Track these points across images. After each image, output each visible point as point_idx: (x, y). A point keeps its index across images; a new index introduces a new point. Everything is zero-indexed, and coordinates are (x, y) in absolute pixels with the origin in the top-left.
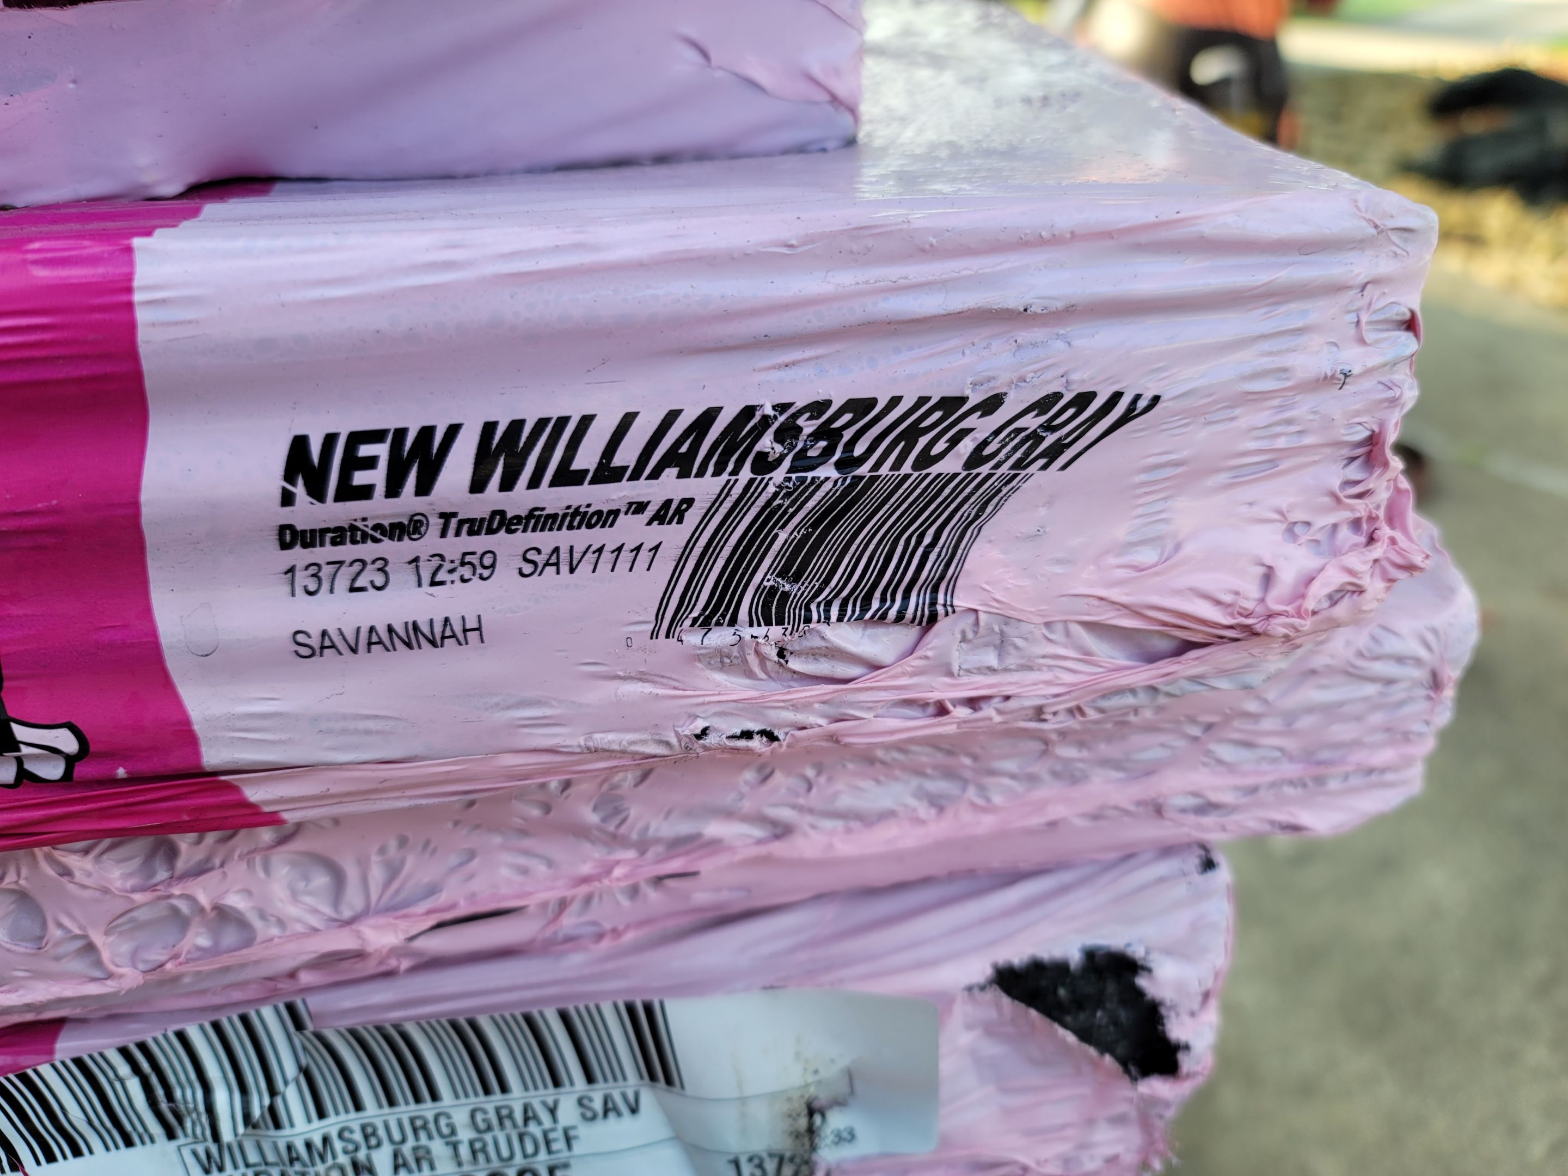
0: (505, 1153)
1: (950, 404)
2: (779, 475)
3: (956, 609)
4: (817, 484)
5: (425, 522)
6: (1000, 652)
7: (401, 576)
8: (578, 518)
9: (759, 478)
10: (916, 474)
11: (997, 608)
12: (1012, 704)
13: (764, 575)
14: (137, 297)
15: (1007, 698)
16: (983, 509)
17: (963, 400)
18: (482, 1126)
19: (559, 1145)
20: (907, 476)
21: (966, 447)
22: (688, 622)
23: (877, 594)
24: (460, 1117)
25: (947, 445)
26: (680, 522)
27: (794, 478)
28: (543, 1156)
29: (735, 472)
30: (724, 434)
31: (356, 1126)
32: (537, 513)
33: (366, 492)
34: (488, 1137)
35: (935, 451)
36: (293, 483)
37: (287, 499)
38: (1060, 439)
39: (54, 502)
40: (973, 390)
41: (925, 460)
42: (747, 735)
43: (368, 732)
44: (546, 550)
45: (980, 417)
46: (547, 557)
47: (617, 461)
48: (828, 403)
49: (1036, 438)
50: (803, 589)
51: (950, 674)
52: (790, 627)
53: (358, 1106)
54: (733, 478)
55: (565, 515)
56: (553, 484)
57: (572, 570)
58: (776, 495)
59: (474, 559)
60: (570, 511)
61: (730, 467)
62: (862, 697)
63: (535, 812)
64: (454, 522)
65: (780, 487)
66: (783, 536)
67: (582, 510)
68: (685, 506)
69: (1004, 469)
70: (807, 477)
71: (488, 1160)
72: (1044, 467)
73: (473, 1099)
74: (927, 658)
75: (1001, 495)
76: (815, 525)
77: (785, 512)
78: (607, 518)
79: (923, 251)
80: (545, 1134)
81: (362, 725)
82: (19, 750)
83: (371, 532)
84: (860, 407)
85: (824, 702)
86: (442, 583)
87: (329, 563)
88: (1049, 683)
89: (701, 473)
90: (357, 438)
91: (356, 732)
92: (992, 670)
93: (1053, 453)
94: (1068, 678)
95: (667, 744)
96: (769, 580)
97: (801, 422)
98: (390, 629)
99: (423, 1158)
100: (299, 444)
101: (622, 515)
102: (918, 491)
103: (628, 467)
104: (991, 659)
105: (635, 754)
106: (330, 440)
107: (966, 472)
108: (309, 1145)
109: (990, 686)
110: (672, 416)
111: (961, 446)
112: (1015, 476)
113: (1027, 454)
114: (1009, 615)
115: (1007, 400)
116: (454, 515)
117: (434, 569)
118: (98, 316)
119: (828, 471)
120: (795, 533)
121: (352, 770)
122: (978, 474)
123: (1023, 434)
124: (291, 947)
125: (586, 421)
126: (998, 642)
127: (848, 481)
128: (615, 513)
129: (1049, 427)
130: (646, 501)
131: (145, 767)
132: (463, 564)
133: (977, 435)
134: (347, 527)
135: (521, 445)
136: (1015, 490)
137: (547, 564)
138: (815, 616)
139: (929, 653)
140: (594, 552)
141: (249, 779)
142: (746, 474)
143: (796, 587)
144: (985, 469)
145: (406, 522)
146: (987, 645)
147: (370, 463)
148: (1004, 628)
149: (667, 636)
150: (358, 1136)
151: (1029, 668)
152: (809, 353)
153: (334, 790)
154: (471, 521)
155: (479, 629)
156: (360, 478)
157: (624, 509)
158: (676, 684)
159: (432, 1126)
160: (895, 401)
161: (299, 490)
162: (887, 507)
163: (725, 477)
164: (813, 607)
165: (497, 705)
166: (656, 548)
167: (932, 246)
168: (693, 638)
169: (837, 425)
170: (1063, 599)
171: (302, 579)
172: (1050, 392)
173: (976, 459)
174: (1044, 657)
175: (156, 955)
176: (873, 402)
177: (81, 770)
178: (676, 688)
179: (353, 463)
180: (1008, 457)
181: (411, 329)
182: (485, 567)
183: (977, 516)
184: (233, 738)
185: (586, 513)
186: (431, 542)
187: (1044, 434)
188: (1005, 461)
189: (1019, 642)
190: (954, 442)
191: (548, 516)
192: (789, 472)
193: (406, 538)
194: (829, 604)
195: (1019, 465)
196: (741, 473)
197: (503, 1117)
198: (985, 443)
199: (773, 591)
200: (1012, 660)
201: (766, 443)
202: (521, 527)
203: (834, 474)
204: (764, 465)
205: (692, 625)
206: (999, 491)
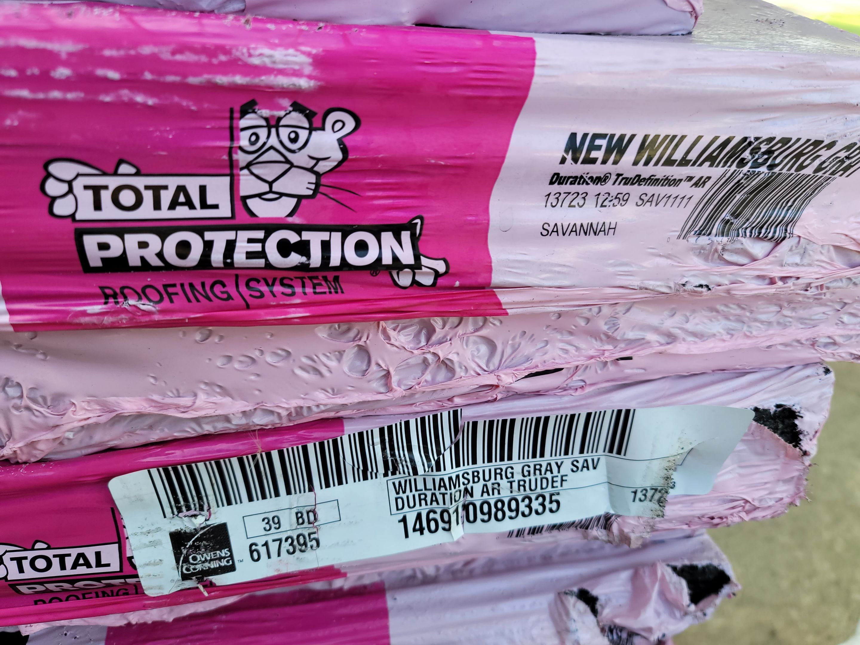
0: (533, 487)
1: (817, 143)
2: (745, 169)
3: (794, 235)
4: (759, 174)
5: (609, 177)
6: (802, 257)
7: (591, 202)
8: (666, 181)
9: (738, 170)
10: (795, 173)
11: (808, 236)
12: (800, 281)
13: (726, 215)
14: (537, 62)
15: (798, 278)
16: (814, 192)
17: (822, 142)
18: (526, 473)
19: (558, 484)
20: (792, 174)
21: (817, 163)
22: (693, 233)
23: (765, 227)
24: (518, 469)
25: (810, 161)
26: (703, 187)
27: (751, 171)
28: (550, 488)
29: (730, 166)
30: (732, 149)
31: (470, 472)
32: (652, 177)
33: (593, 161)
34: (527, 479)
35: (805, 164)
36: (567, 154)
37: (563, 161)
38: (851, 163)
39: (473, 153)
40: (827, 138)
41: (801, 167)
42: (701, 286)
43: (559, 272)
44: (649, 195)
45: (826, 150)
46: (648, 198)
47: (689, 158)
48: (774, 138)
49: (842, 162)
50: (738, 221)
51: (782, 266)
52: (730, 238)
53: (474, 462)
54: (729, 169)
55: (662, 179)
56: (663, 165)
57: (657, 205)
58: (742, 178)
59: (620, 196)
60: (665, 178)
61: (729, 164)
62: (746, 273)
63: (582, 323)
64: (621, 178)
65: (745, 174)
66: (738, 197)
67: (669, 178)
68: (707, 180)
69: (827, 175)
70: (755, 171)
71: (525, 490)
72: (841, 175)
73: (526, 460)
74: (776, 257)
75: (822, 186)
76: (751, 193)
77: (743, 186)
78: (676, 182)
79: (827, 75)
80: (553, 478)
81: (557, 269)
82: (421, 269)
83: (587, 180)
84: (785, 141)
85: (731, 274)
86: (605, 206)
87: (564, 193)
88: (816, 273)
89: (717, 166)
90: (596, 136)
91: (555, 272)
92: (797, 265)
93: (845, 170)
94: (824, 271)
95: (670, 287)
96: (728, 216)
97: (762, 146)
98: (582, 225)
99: (496, 489)
100: (573, 136)
101: (682, 182)
102: (794, 181)
103: (691, 160)
104: (797, 259)
105: (657, 291)
106: (585, 135)
107: (813, 174)
108: (450, 479)
109: (794, 272)
110: (716, 138)
111: (815, 162)
112: (830, 178)
113: (837, 168)
114: (811, 240)
115: (837, 144)
116: (622, 175)
117: (604, 199)
118: (520, 70)
119: (763, 169)
120: (742, 196)
121: (545, 290)
122: (817, 176)
123: (838, 159)
124: (468, 381)
125: (683, 137)
126: (802, 252)
127: (770, 174)
128: (680, 180)
129: (848, 158)
130: (693, 176)
131: (468, 282)
132: (616, 198)
133: (822, 158)
134: (579, 176)
135: (656, 146)
136: (828, 184)
137: (648, 201)
138: (741, 235)
139: (777, 255)
140: (667, 198)
141: (504, 291)
142: (734, 167)
143: (736, 220)
144: (820, 174)
145: (602, 177)
146: (797, 253)
147: (599, 148)
148: (807, 246)
149: (683, 239)
150: (470, 477)
151: (810, 265)
152: (772, 115)
153: (536, 299)
154: (627, 178)
155: (615, 228)
156: (594, 154)
157: (684, 179)
158: (679, 261)
159: (503, 473)
160: (798, 140)
161: (569, 157)
162: (780, 187)
163: (726, 168)
164: (740, 230)
165: (611, 264)
166: (690, 198)
167: (831, 73)
168: (692, 239)
169: (774, 149)
170: (833, 235)
171: (552, 199)
172: (853, 142)
173: (819, 169)
174: (817, 261)
175: (411, 382)
176: (789, 140)
177: (440, 281)
178: (679, 263)
179: (593, 147)
180: (830, 169)
181: (636, 89)
182: (624, 201)
183: (811, 194)
184: (506, 271)
185: (670, 179)
186: (608, 187)
187: (846, 160)
188: (828, 171)
189: (811, 253)
190: (814, 160)
191: (656, 179)
192: (751, 168)
193: (599, 184)
194: (746, 228)
195: (833, 173)
196: (732, 167)
197: (537, 468)
198: (824, 162)
199: (728, 221)
200: (806, 261)
201: (746, 154)
202: (644, 183)
203: (766, 171)
204: (742, 163)
205: (694, 234)
206: (822, 184)
